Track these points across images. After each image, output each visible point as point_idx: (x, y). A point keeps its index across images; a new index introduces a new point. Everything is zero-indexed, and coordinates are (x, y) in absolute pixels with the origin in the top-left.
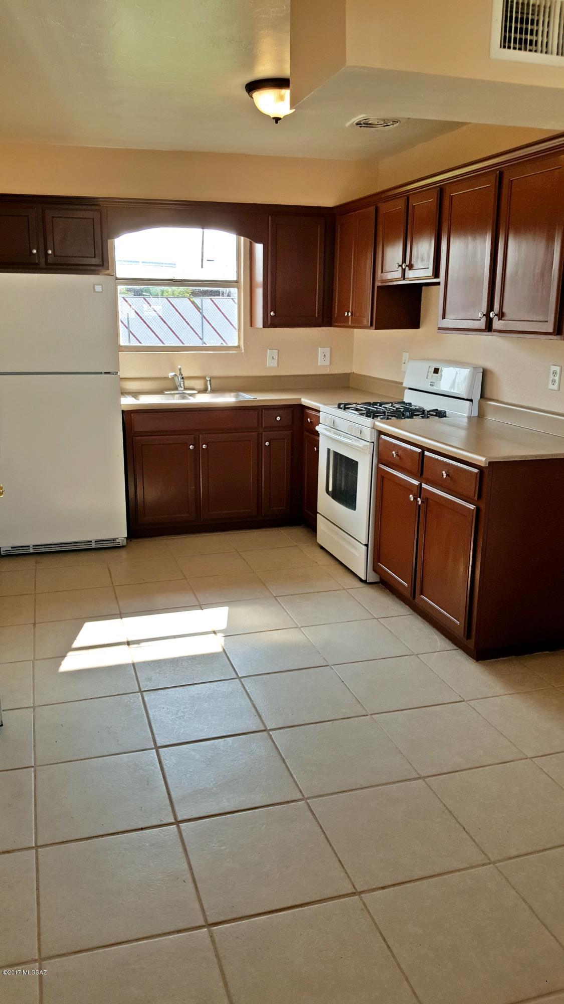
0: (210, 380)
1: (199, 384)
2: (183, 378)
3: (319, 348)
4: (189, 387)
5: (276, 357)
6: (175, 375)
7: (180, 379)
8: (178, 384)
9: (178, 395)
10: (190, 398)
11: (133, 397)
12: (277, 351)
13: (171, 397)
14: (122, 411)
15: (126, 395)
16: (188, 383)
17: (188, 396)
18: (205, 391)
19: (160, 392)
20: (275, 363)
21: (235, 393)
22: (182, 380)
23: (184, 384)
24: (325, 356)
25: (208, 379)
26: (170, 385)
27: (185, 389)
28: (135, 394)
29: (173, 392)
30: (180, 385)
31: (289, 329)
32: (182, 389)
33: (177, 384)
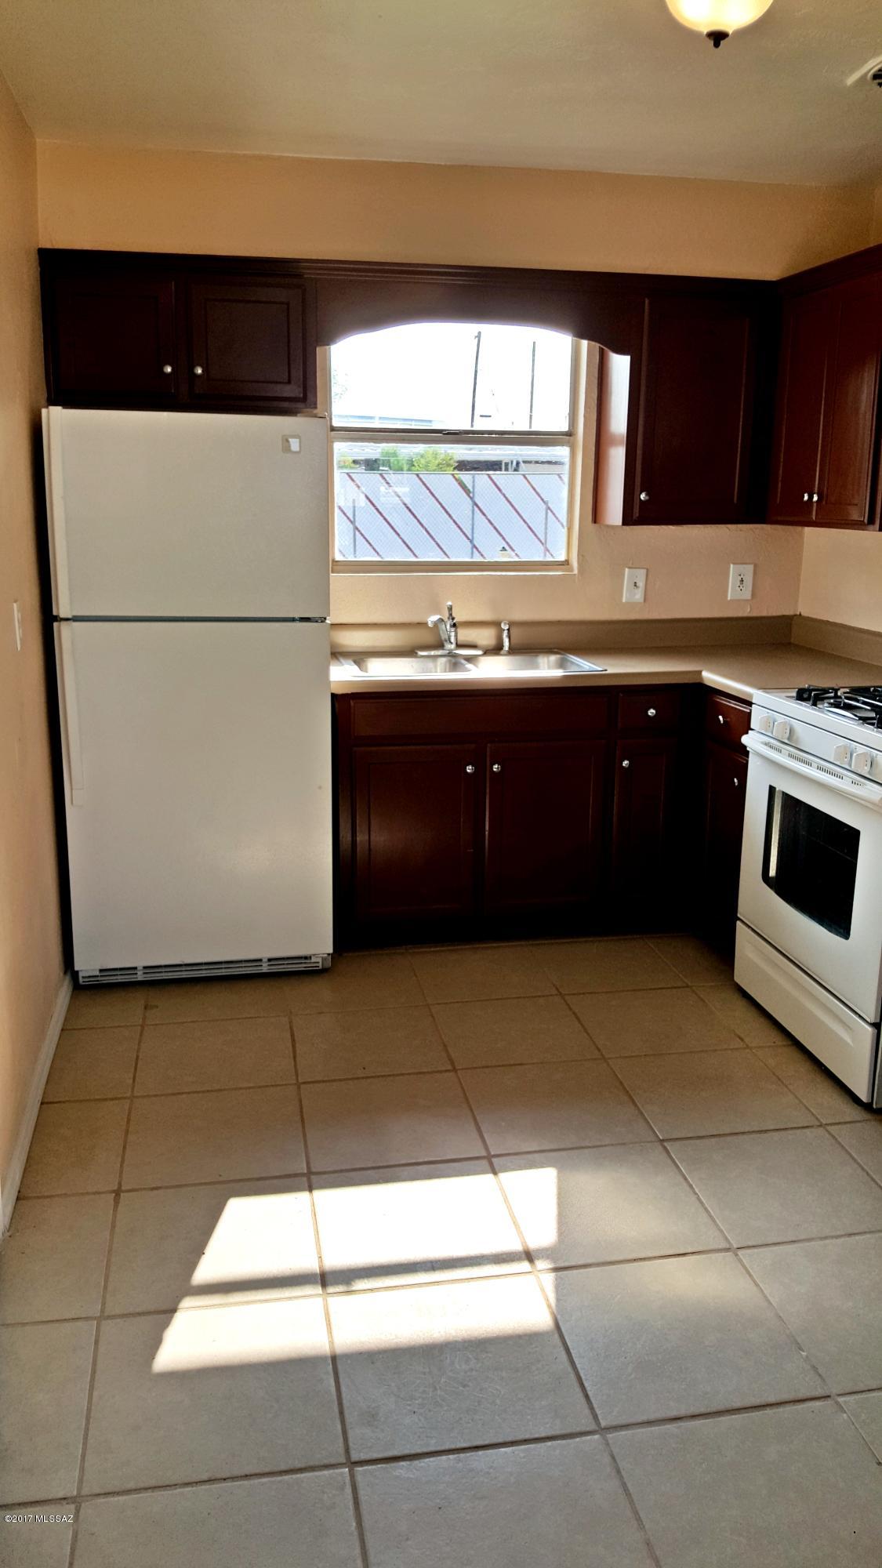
0: (508, 630)
1: (486, 637)
2: (454, 625)
3: (732, 565)
4: (465, 643)
5: (641, 584)
6: (441, 620)
7: (448, 627)
8: (444, 636)
9: (443, 660)
10: (469, 666)
11: (356, 662)
12: (645, 571)
13: (430, 664)
14: (333, 695)
15: (342, 660)
16: (465, 635)
17: (463, 661)
18: (496, 650)
19: (409, 652)
20: (639, 596)
21: (558, 656)
22: (453, 629)
23: (456, 636)
24: (742, 580)
25: (505, 627)
26: (428, 638)
27: (459, 646)
28: (359, 657)
29: (433, 653)
30: (449, 639)
31: (671, 527)
32: (453, 646)
33: (443, 638)
